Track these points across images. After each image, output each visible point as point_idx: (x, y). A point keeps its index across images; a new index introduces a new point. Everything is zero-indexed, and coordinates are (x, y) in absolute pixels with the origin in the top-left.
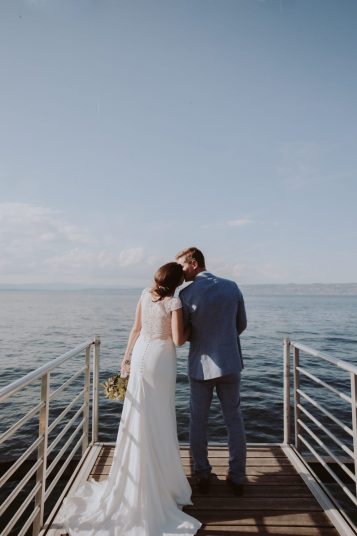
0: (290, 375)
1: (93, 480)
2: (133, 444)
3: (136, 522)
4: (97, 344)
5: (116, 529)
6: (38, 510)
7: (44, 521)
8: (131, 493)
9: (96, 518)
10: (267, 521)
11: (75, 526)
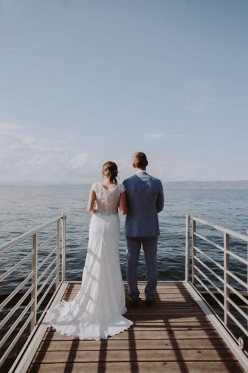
0: (189, 238)
1: (63, 301)
3: (93, 322)
4: (64, 218)
5: (81, 325)
6: (33, 315)
7: (37, 320)
8: (91, 307)
9: (67, 319)
10: (171, 320)
11: (55, 323)
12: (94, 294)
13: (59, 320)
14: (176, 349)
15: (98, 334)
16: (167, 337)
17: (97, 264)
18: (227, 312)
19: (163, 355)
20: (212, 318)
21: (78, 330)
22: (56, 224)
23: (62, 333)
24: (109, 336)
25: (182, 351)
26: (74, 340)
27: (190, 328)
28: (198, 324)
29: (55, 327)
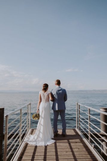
0: (77, 111)
2: (41, 126)
4: (30, 104)
7: (22, 140)
8: (41, 135)
9: (33, 140)
10: (70, 140)
11: (28, 141)
12: (42, 131)
13: (30, 140)
14: (71, 148)
15: (44, 144)
16: (68, 145)
17: (42, 120)
18: (90, 137)
19: (66, 150)
20: (85, 140)
21: (36, 143)
22: (27, 106)
23: (31, 144)
24: (48, 145)
25: (73, 149)
26: (35, 146)
27: (76, 142)
28: (80, 141)
29: (28, 142)
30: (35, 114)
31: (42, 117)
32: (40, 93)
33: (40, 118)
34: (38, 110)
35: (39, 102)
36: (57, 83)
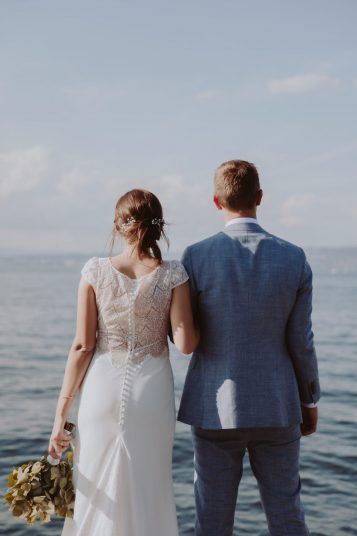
30: (37, 468)
31: (98, 499)
32: (86, 277)
33: (81, 502)
34: (69, 427)
35: (73, 356)
36: (228, 191)
